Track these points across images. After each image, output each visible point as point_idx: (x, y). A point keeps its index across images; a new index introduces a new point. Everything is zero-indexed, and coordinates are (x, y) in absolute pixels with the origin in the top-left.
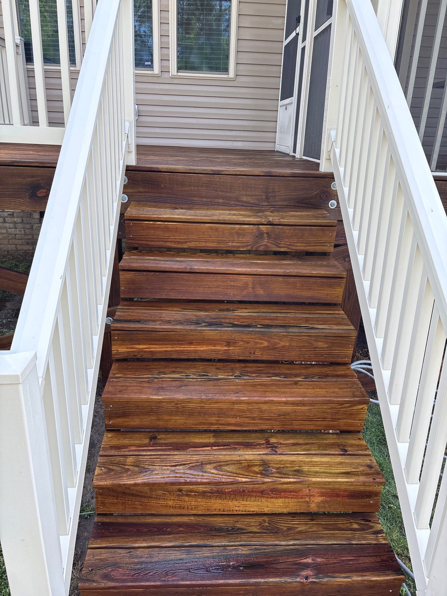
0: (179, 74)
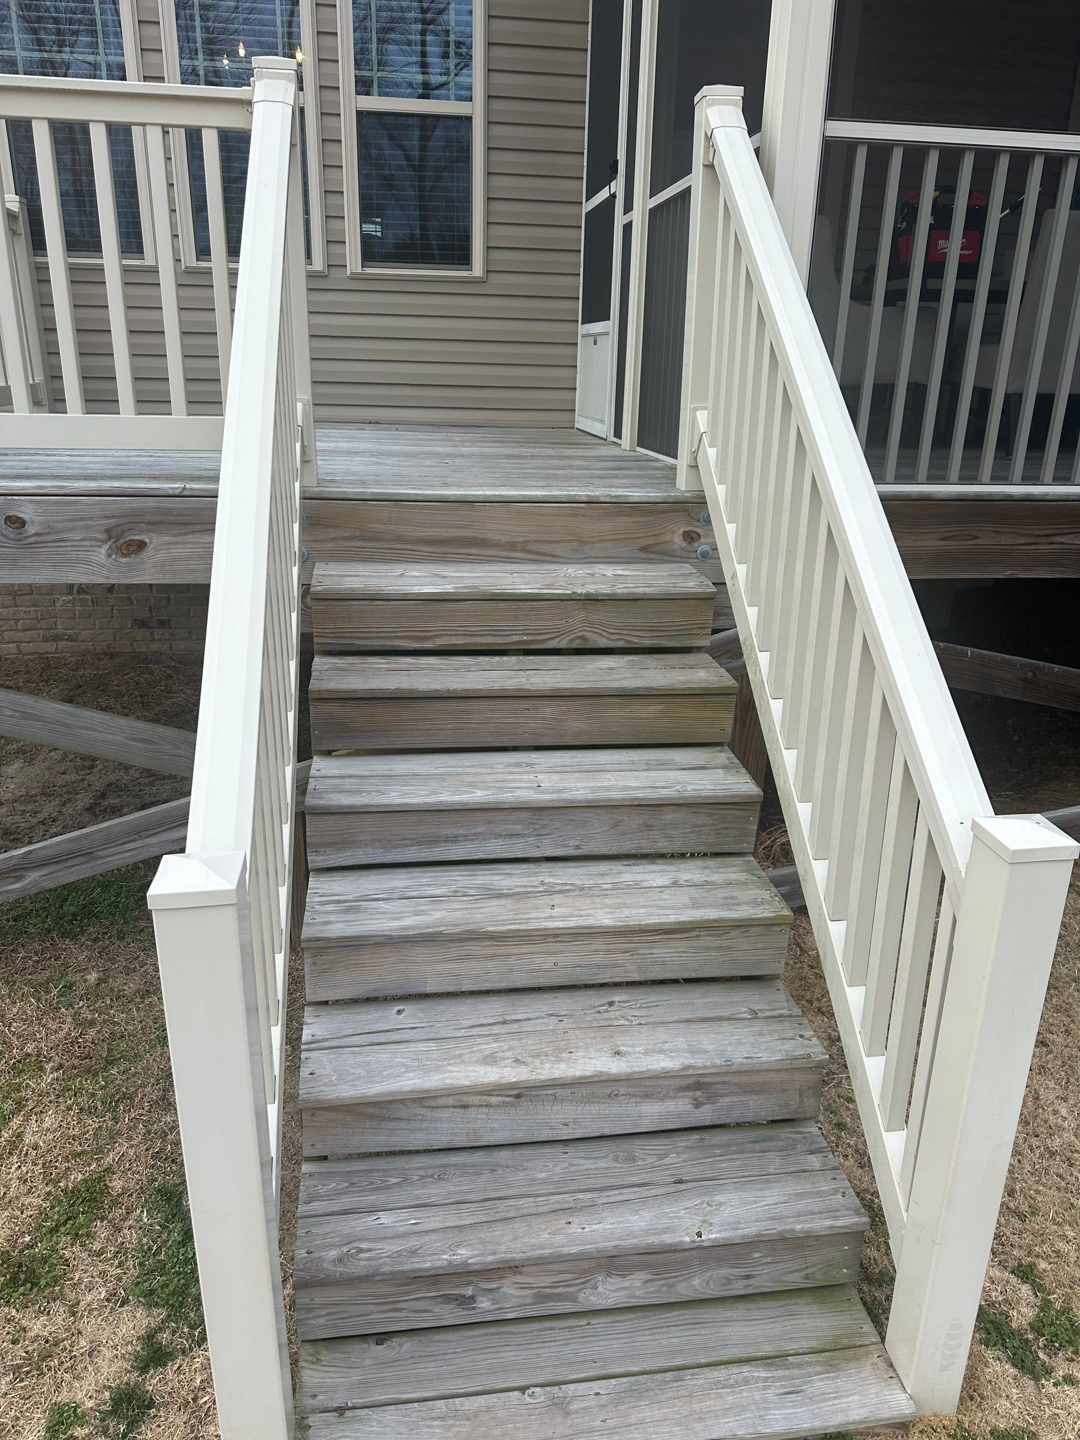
0: (369, 271)
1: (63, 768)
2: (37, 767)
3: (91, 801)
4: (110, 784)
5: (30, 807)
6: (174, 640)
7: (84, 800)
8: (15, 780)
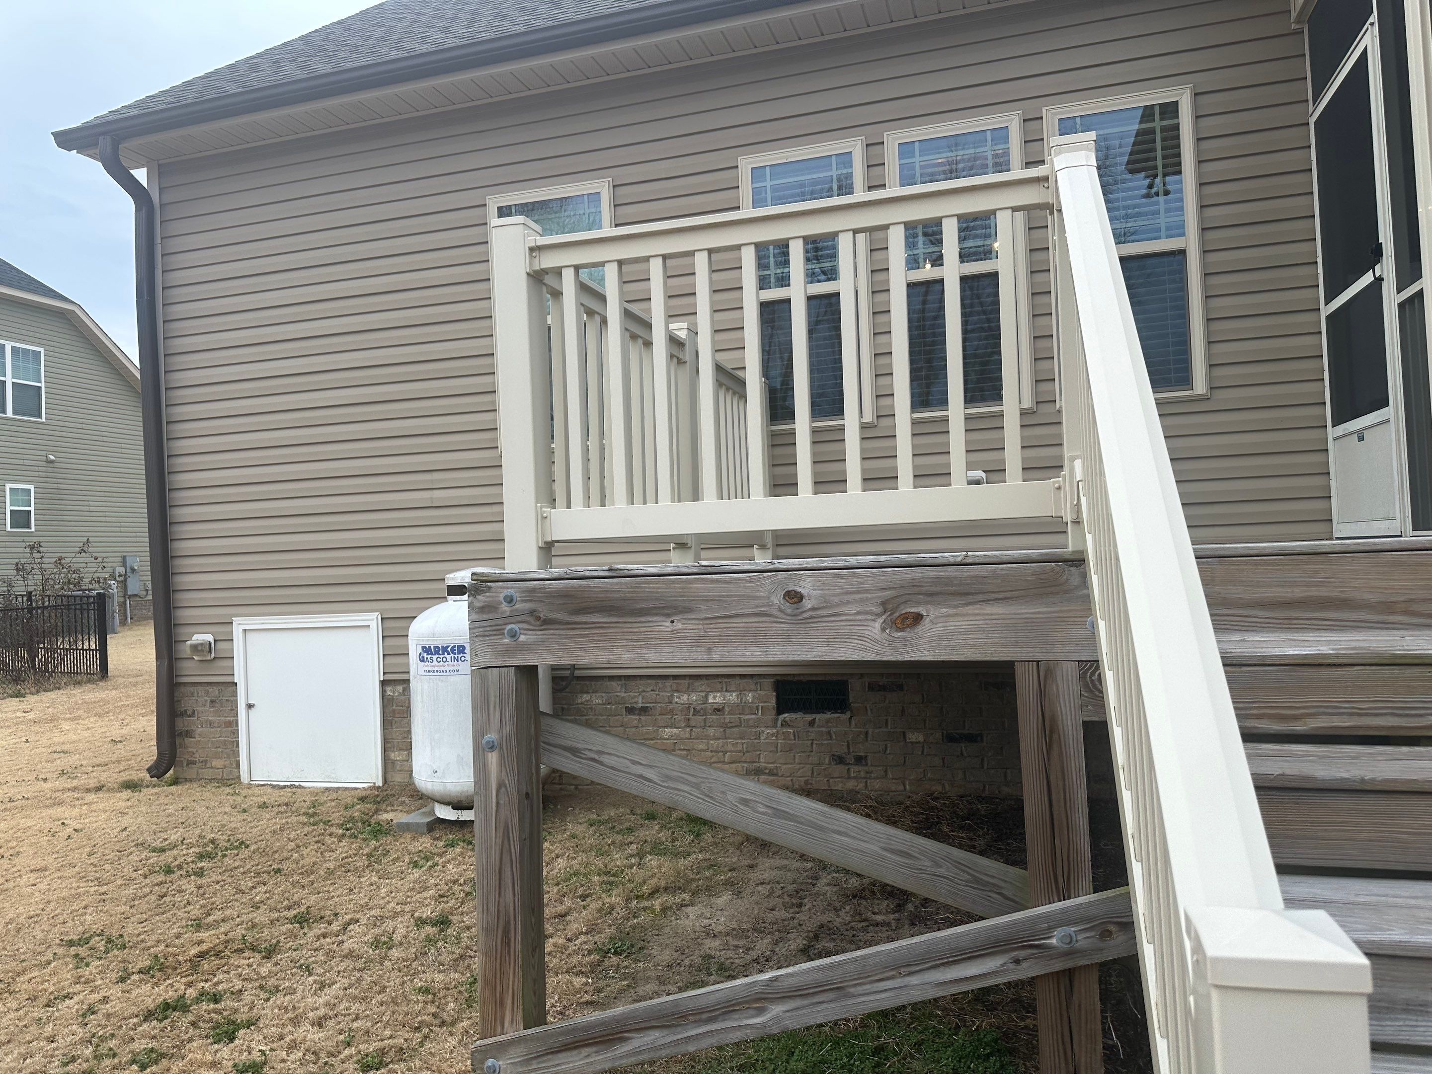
1: (771, 904)
2: (746, 901)
3: (805, 942)
4: (822, 926)
5: (742, 943)
6: (870, 778)
7: (796, 942)
8: (725, 913)
